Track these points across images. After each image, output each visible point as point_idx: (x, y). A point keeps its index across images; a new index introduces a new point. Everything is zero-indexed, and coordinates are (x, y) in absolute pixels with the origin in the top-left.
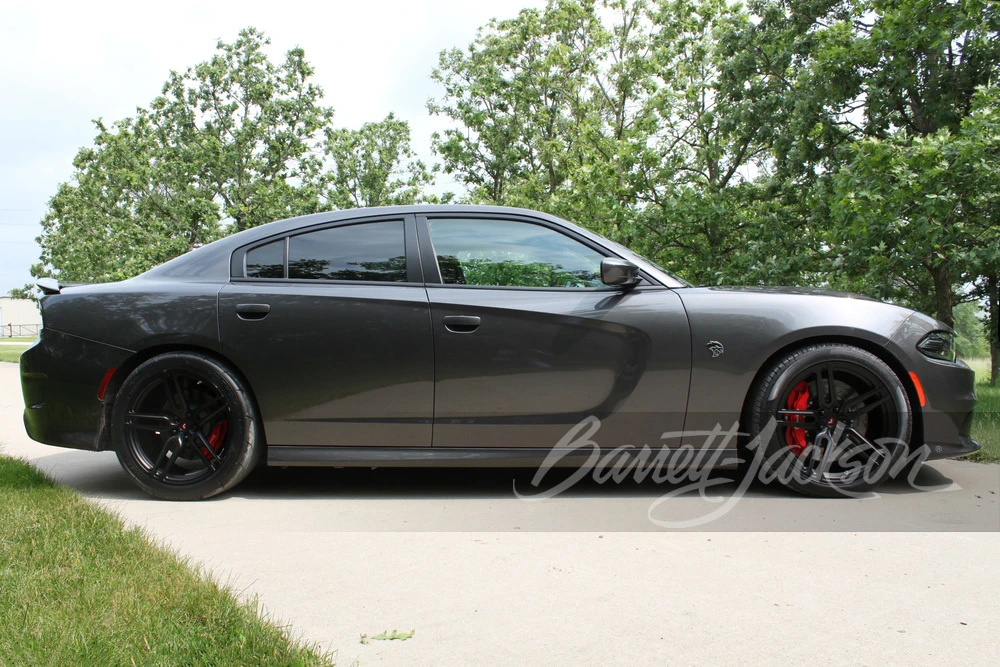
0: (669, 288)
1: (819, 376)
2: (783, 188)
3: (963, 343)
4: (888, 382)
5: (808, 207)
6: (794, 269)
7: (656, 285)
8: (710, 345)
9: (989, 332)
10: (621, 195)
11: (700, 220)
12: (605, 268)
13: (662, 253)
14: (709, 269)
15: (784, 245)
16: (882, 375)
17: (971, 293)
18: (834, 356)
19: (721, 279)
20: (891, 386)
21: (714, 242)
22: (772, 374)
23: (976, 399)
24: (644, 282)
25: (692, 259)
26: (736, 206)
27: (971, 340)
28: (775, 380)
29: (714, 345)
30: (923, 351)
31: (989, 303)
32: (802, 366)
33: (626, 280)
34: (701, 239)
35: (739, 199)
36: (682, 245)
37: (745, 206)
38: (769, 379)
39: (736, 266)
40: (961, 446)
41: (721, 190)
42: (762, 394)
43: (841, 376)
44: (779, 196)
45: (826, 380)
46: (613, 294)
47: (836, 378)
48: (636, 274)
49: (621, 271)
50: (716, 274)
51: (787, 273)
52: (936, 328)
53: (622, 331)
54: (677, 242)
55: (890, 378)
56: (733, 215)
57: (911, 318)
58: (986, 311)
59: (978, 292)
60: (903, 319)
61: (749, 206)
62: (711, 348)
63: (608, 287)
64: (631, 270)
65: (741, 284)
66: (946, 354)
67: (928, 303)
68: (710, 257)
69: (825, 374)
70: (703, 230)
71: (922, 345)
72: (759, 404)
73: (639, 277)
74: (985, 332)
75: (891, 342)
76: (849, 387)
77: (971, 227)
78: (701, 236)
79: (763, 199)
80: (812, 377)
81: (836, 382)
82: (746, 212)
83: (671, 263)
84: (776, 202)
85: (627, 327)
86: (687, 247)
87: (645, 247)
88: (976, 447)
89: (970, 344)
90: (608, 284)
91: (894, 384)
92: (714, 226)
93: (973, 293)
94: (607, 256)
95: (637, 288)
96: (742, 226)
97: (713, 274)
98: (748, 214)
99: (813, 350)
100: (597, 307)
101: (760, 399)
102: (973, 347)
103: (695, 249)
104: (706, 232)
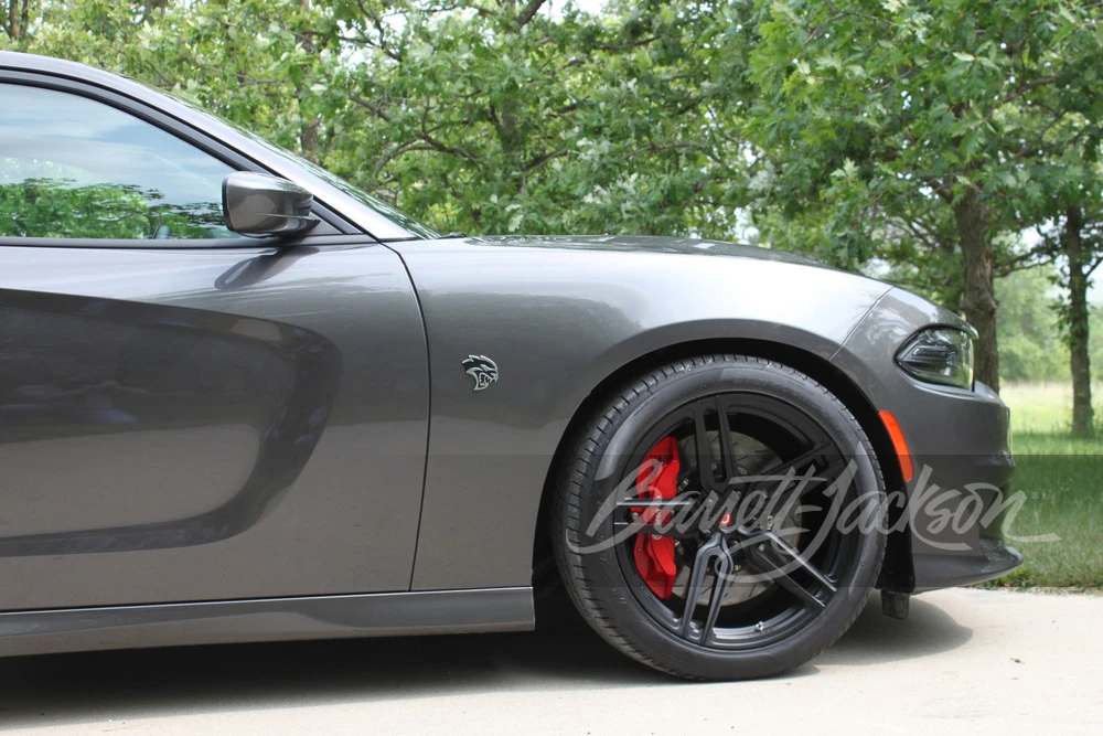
0: (379, 241)
1: (700, 425)
2: (656, 25)
3: (1026, 351)
4: (839, 433)
5: (707, 68)
6: (672, 200)
7: (352, 234)
8: (469, 365)
9: (1067, 328)
10: (303, 32)
11: (478, 92)
12: (231, 196)
13: (399, 164)
14: (494, 199)
15: (653, 149)
16: (827, 420)
17: (1033, 251)
18: (729, 382)
19: (517, 221)
20: (845, 441)
21: (511, 140)
22: (604, 424)
23: (1012, 463)
24: (324, 227)
25: (465, 176)
26: (559, 61)
27: (1042, 345)
28: (609, 435)
29: (477, 363)
30: (908, 368)
31: (1067, 270)
32: (666, 404)
33: (282, 221)
34: (481, 135)
35: (562, 45)
36: (440, 147)
37: (578, 63)
38: (597, 435)
39: (552, 195)
40: (983, 561)
41: (525, 29)
42: (583, 467)
43: (746, 423)
44: (646, 43)
45: (716, 433)
46: (255, 253)
47: (733, 428)
48: (304, 210)
49: (272, 205)
50: (508, 209)
51: (657, 208)
52: (934, 320)
53: (273, 336)
54: (429, 140)
55: (842, 426)
56: (551, 82)
57: (885, 302)
58: (1062, 285)
59: (1048, 248)
60: (870, 302)
61: (587, 65)
62: (471, 371)
63: (243, 239)
64: (295, 200)
65: (563, 231)
66: (954, 374)
67: (952, 270)
68: (499, 174)
69: (712, 421)
70: (487, 115)
71: (906, 356)
72: (577, 489)
73: (312, 216)
74: (1061, 328)
75: (844, 352)
76: (761, 446)
77: (1033, 114)
78: (484, 126)
79: (611, 49)
80: (684, 429)
81: (736, 436)
82: (580, 76)
83: (418, 185)
84: (643, 55)
85: (283, 327)
86: (452, 151)
87: (359, 151)
88: (1015, 561)
89: (1040, 353)
90: (241, 231)
91: (851, 438)
92: (511, 107)
93: (1038, 250)
94: (238, 168)
95: (309, 240)
96: (572, 107)
97: (503, 208)
98: (584, 81)
99: (687, 372)
100: (221, 282)
101: (578, 477)
102: (1045, 359)
103: (471, 156)
104: (493, 119)
